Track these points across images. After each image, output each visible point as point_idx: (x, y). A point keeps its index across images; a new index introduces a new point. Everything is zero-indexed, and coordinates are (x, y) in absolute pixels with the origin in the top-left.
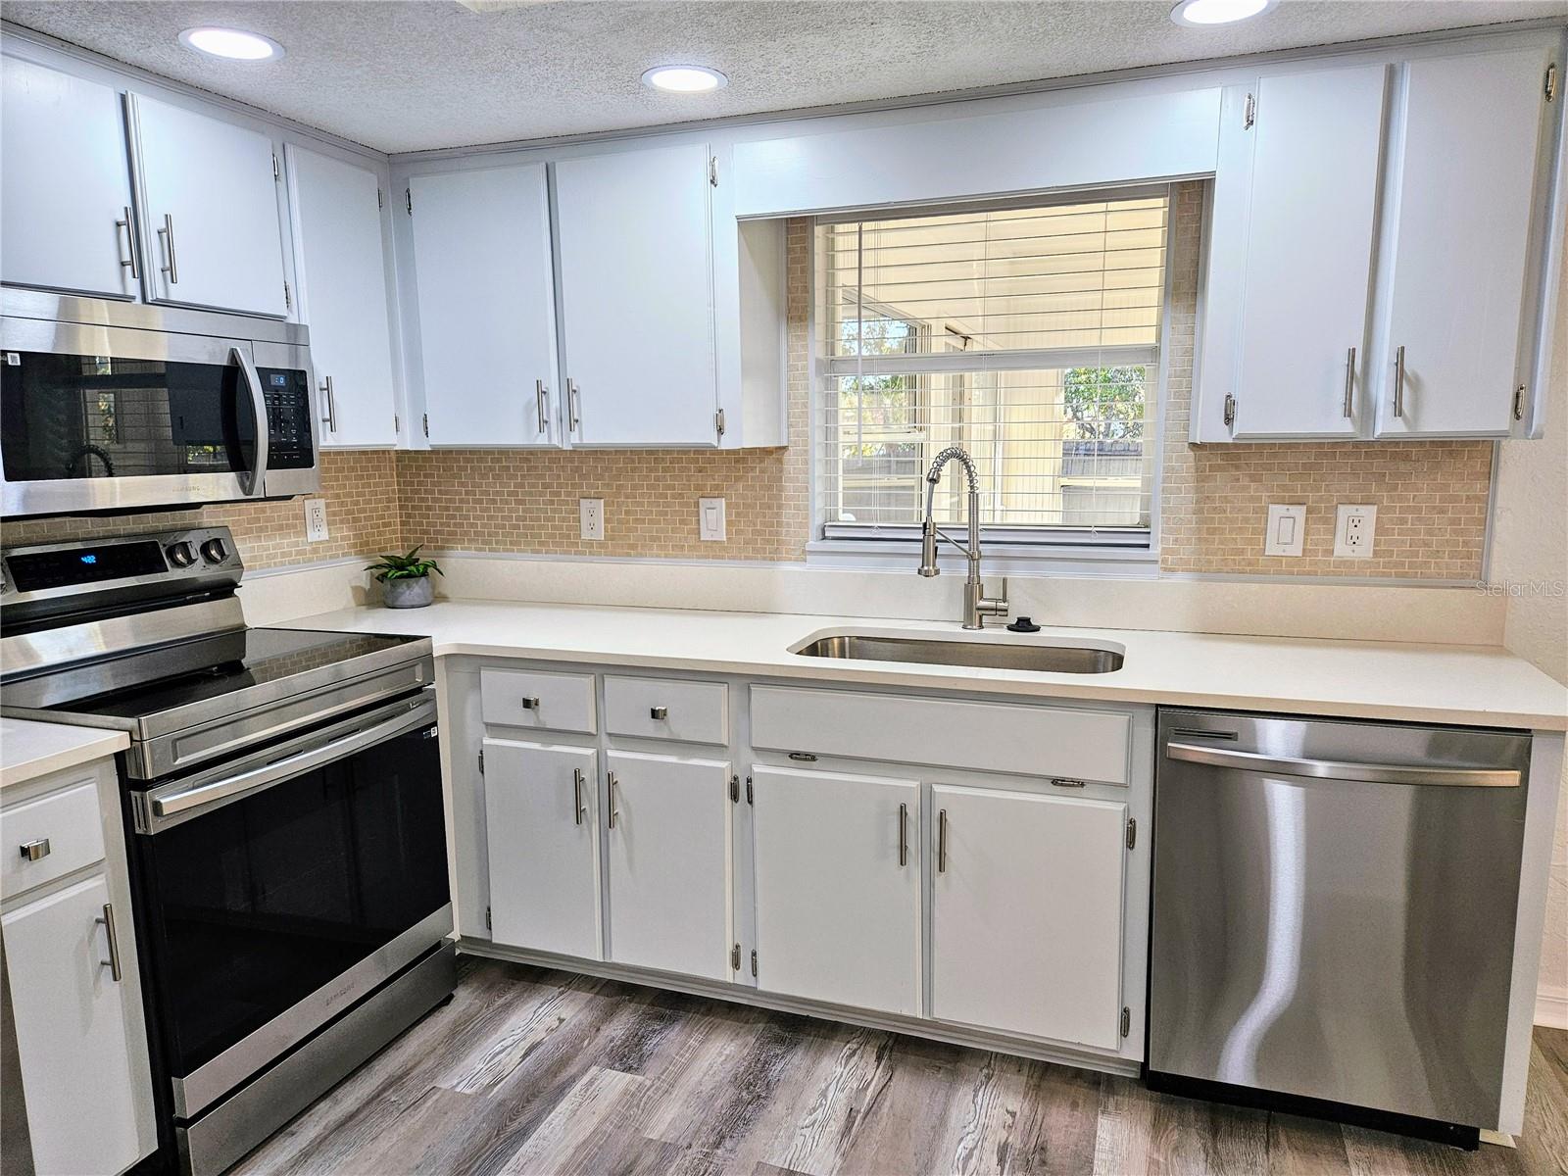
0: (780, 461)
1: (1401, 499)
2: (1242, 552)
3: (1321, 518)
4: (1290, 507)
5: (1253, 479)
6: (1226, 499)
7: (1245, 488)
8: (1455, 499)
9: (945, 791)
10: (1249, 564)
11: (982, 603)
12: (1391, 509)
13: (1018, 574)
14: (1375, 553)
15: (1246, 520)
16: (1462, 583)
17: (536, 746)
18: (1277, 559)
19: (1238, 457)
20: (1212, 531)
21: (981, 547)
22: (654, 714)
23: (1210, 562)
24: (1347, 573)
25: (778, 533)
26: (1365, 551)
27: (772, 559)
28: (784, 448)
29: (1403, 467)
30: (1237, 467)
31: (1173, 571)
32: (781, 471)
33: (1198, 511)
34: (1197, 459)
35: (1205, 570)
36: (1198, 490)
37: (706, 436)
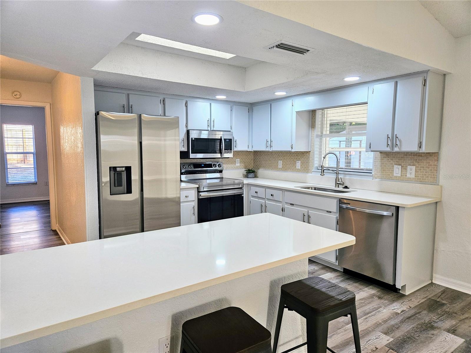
0: (309, 154)
1: (420, 165)
2: (389, 175)
3: (404, 168)
4: (398, 166)
5: (392, 160)
6: (386, 164)
7: (390, 161)
8: (431, 165)
9: (311, 212)
10: (391, 178)
11: (338, 182)
12: (418, 167)
13: (347, 177)
14: (415, 176)
15: (390, 168)
16: (432, 184)
17: (257, 200)
18: (396, 177)
19: (388, 155)
20: (384, 170)
21: (339, 171)
22: (272, 195)
23: (383, 177)
24: (409, 180)
25: (308, 168)
26: (413, 176)
27: (307, 173)
28: (310, 152)
29: (420, 158)
30: (388, 157)
31: (376, 178)
32: (309, 156)
33: (381, 166)
34: (381, 155)
35: (382, 178)
36: (381, 162)
37: (289, 149)
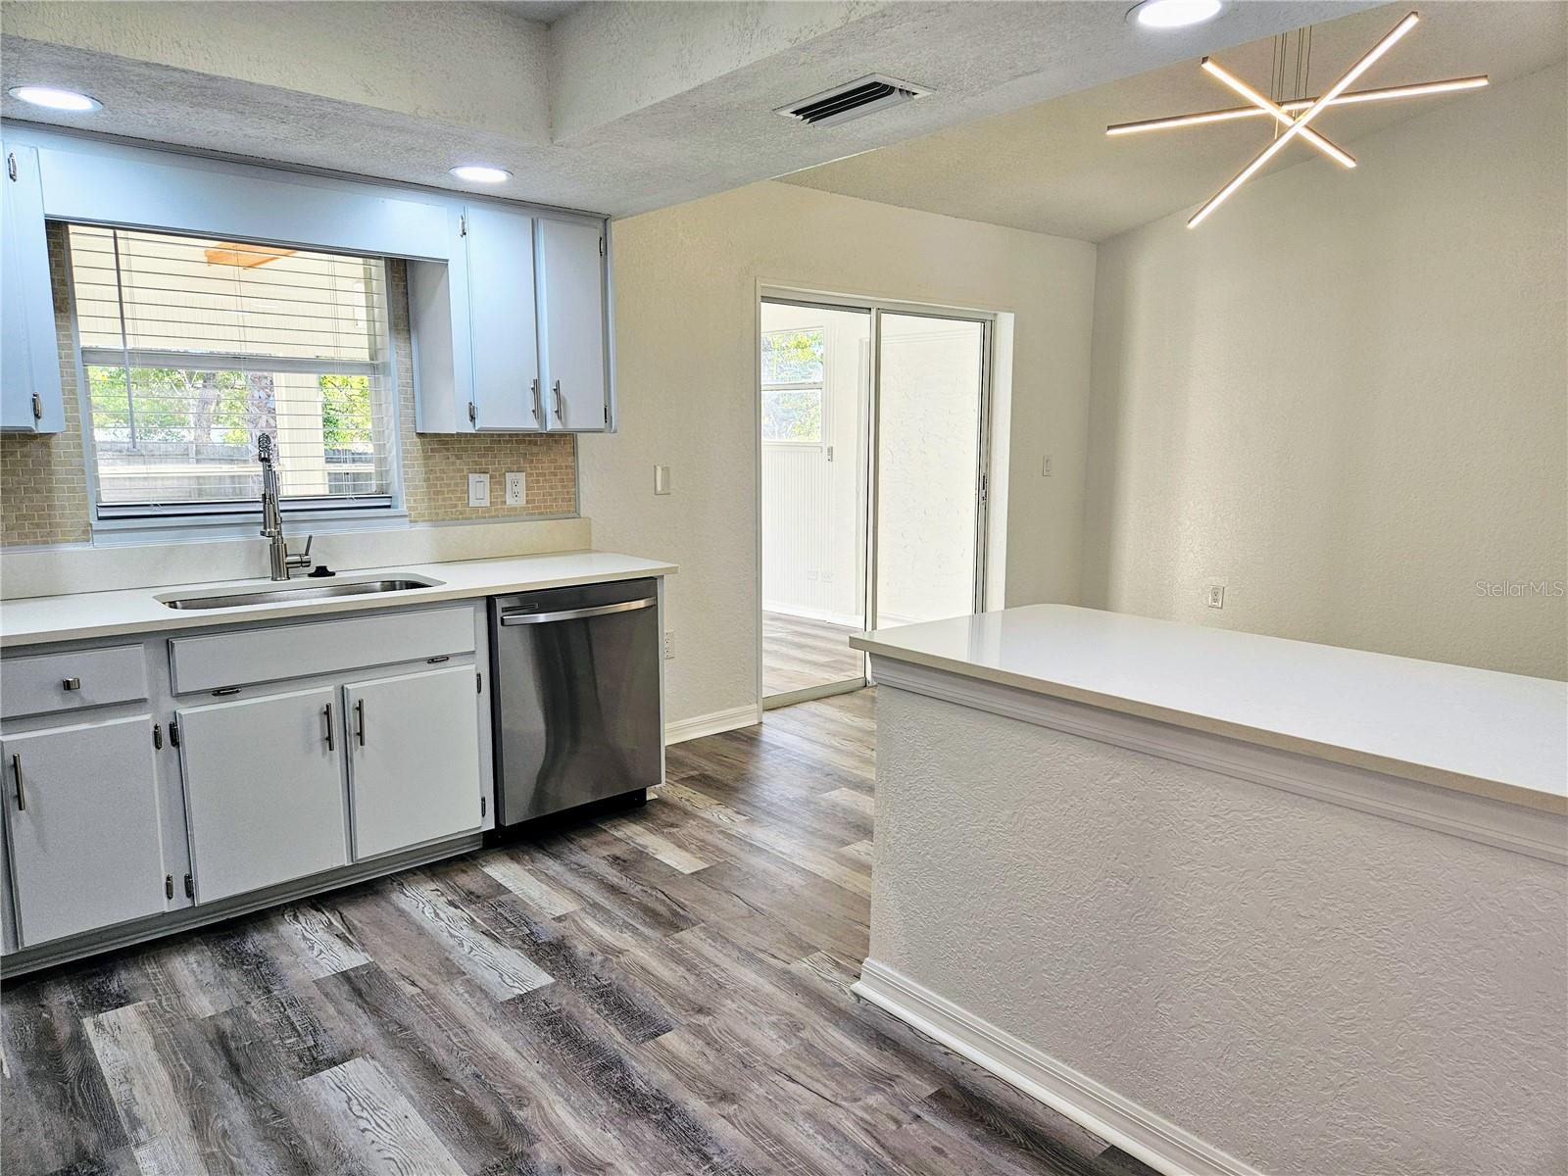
0: (47, 446)
1: (536, 468)
2: (456, 506)
3: (498, 482)
4: (482, 475)
5: (458, 457)
6: (443, 471)
7: (454, 463)
8: (561, 468)
10: (461, 514)
11: (289, 559)
12: (532, 475)
14: (527, 502)
15: (456, 485)
16: (570, 515)
18: (476, 509)
19: (447, 443)
20: (437, 493)
22: (69, 685)
23: (437, 514)
24: (513, 515)
25: (50, 517)
26: (522, 501)
27: (46, 543)
29: (535, 449)
30: (447, 450)
31: (416, 522)
32: (50, 455)
33: (427, 480)
34: (423, 444)
35: (436, 520)
36: (426, 465)
